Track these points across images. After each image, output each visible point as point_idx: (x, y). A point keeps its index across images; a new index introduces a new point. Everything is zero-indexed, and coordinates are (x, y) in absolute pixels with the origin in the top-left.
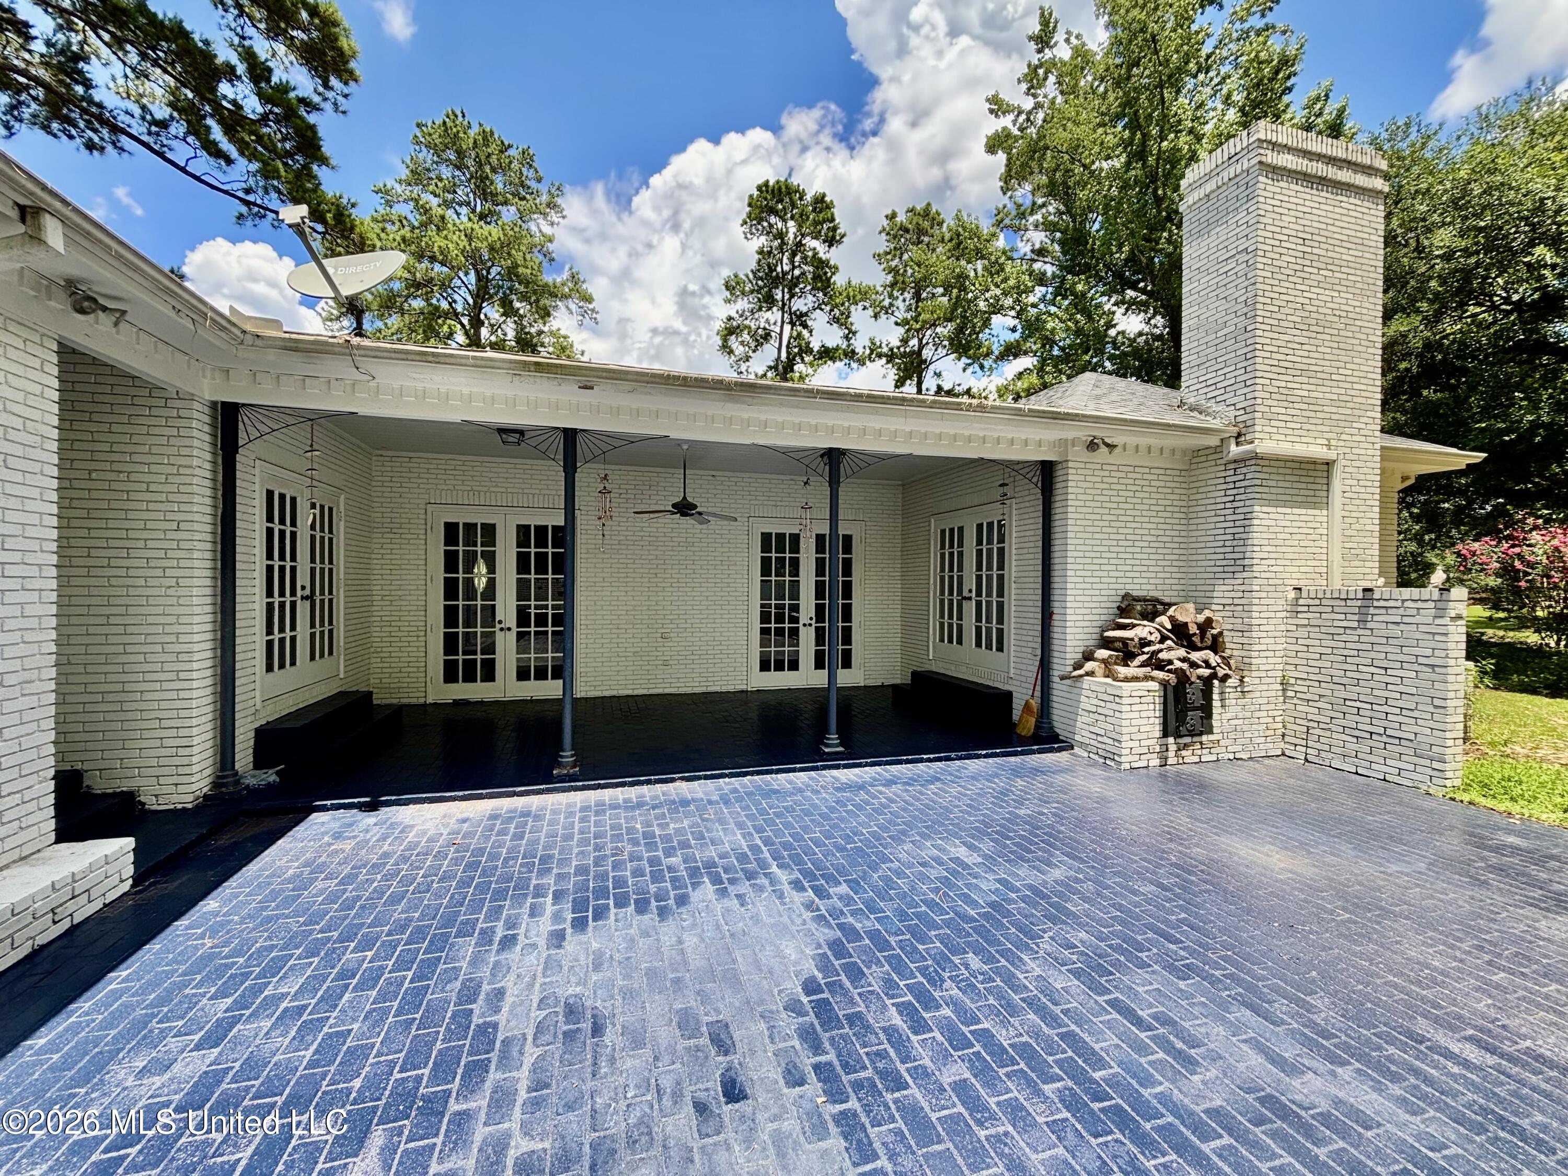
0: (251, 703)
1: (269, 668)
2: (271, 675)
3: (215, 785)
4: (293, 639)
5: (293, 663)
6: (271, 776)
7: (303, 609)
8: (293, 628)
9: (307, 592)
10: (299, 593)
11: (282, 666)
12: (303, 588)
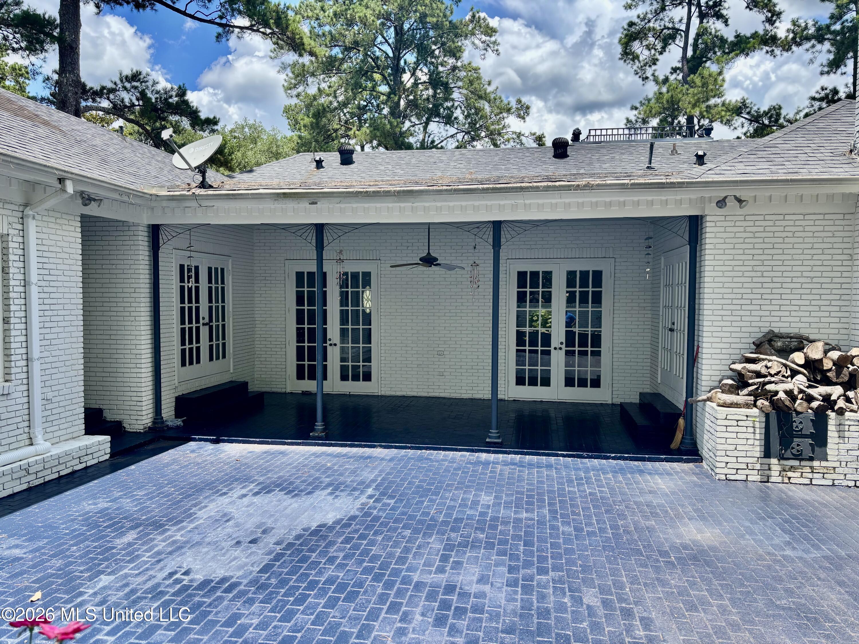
0: (173, 382)
1: (183, 364)
2: (184, 368)
3: (154, 423)
4: (198, 349)
5: (198, 362)
6: (179, 422)
7: (204, 332)
8: (198, 341)
9: (207, 320)
10: (201, 321)
11: (191, 363)
12: (203, 318)
